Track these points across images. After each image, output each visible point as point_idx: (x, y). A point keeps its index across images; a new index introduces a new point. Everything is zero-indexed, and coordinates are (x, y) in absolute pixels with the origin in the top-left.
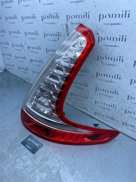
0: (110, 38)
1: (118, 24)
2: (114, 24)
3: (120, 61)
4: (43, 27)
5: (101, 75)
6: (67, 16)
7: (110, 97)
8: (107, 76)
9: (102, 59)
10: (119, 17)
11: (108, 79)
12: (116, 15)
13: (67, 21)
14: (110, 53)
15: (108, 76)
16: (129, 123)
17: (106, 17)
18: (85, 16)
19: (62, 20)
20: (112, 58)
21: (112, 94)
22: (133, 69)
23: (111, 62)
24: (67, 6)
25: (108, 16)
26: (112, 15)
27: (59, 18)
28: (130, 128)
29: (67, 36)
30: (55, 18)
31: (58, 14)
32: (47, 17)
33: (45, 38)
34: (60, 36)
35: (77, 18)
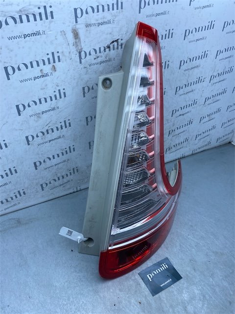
1: (165, 13)
2: (159, 14)
6: (75, 10)
10: (166, 2)
13: (76, 22)
17: (149, 4)
18: (115, 6)
25: (151, 2)
27: (52, 18)
29: (78, 55)
30: (41, 19)
31: (51, 7)
32: (10, 21)
33: (9, 79)
34: (59, 61)
35: (98, 11)
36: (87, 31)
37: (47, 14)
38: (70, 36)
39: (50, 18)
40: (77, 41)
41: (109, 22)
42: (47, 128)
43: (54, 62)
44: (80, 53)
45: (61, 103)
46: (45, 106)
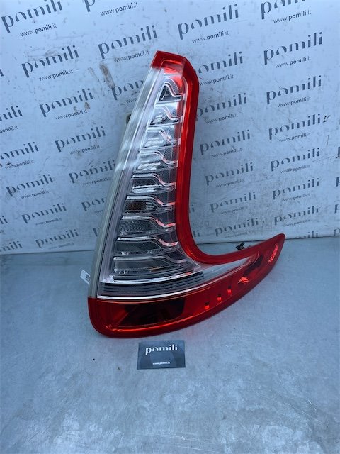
0: (212, 65)
1: (221, 34)
2: (212, 37)
3: (240, 103)
4: (33, 90)
5: (210, 146)
6: (100, 46)
7: (239, 182)
8: (223, 143)
9: (205, 114)
10: (219, 21)
11: (228, 147)
12: (212, 18)
13: (103, 58)
14: (218, 95)
15: (226, 141)
16: (285, 214)
17: (193, 27)
18: (146, 36)
19: (90, 58)
20: (224, 104)
21: (241, 174)
22: (267, 108)
23: (223, 112)
24: (95, 24)
25: (196, 25)
26: (206, 19)
27: (77, 57)
28: (290, 220)
29: (111, 91)
30: (67, 59)
31: (74, 46)
32: (39, 64)
33: (45, 116)
34: (92, 98)
35: (126, 44)
36: (117, 65)
37: (72, 54)
38: (99, 73)
39: (75, 57)
40: (108, 76)
41: (142, 54)
42: (90, 167)
43: (87, 99)
44: (113, 89)
45: (101, 141)
46: (84, 144)
